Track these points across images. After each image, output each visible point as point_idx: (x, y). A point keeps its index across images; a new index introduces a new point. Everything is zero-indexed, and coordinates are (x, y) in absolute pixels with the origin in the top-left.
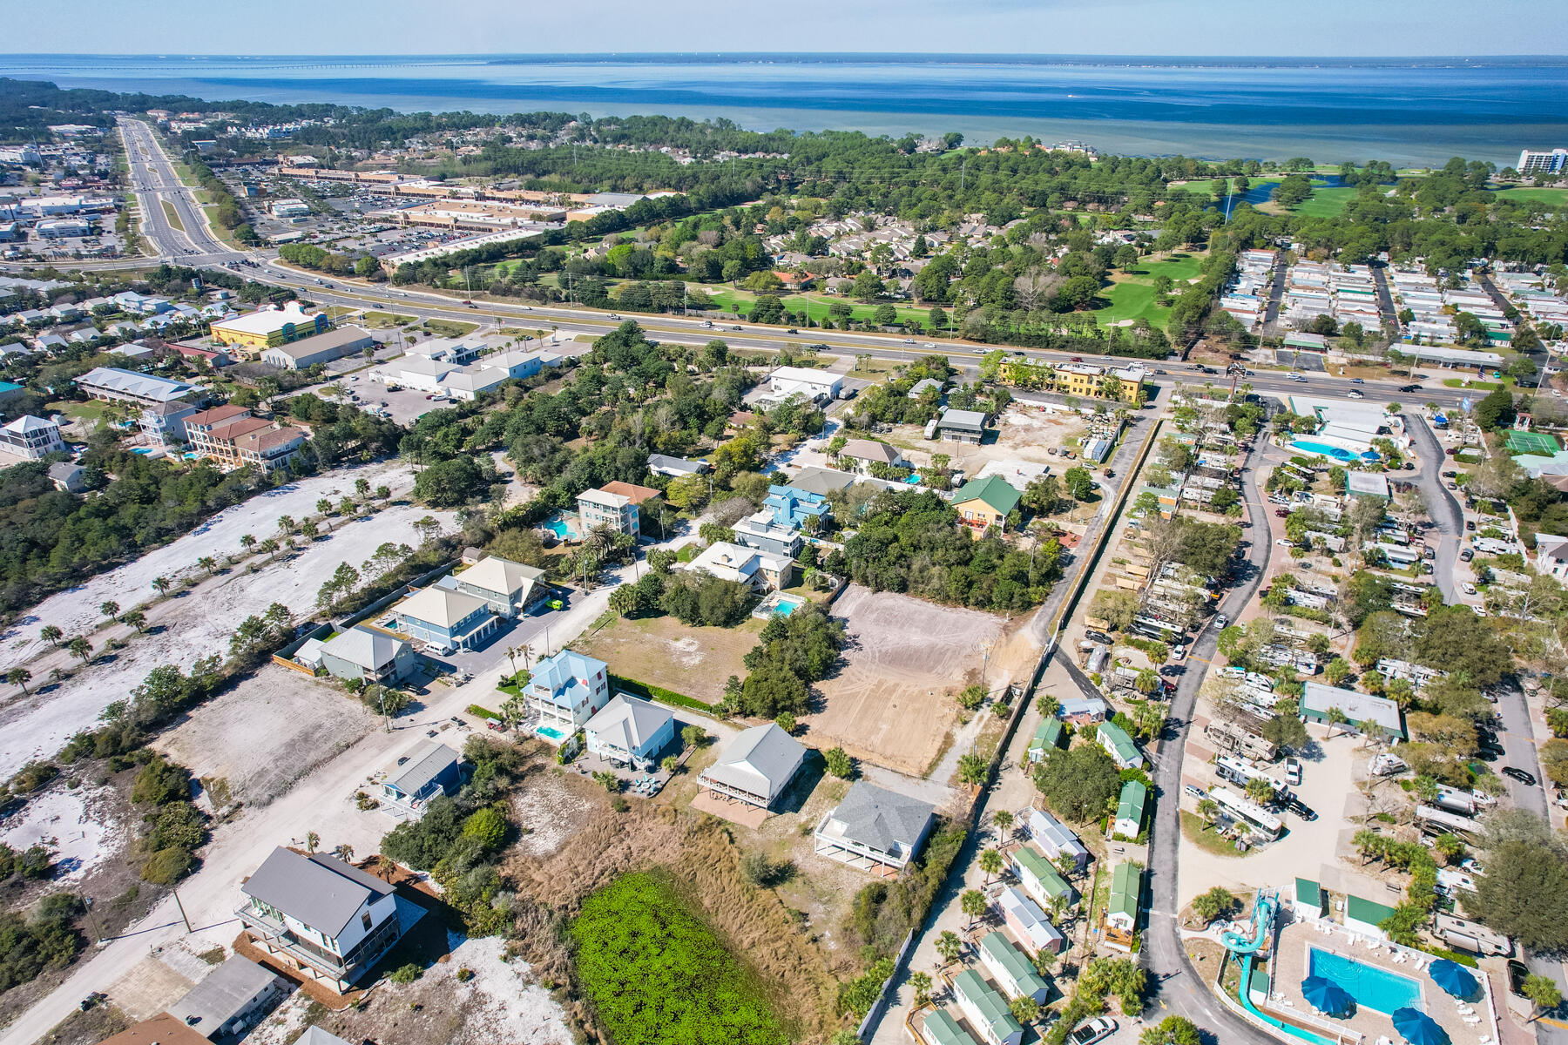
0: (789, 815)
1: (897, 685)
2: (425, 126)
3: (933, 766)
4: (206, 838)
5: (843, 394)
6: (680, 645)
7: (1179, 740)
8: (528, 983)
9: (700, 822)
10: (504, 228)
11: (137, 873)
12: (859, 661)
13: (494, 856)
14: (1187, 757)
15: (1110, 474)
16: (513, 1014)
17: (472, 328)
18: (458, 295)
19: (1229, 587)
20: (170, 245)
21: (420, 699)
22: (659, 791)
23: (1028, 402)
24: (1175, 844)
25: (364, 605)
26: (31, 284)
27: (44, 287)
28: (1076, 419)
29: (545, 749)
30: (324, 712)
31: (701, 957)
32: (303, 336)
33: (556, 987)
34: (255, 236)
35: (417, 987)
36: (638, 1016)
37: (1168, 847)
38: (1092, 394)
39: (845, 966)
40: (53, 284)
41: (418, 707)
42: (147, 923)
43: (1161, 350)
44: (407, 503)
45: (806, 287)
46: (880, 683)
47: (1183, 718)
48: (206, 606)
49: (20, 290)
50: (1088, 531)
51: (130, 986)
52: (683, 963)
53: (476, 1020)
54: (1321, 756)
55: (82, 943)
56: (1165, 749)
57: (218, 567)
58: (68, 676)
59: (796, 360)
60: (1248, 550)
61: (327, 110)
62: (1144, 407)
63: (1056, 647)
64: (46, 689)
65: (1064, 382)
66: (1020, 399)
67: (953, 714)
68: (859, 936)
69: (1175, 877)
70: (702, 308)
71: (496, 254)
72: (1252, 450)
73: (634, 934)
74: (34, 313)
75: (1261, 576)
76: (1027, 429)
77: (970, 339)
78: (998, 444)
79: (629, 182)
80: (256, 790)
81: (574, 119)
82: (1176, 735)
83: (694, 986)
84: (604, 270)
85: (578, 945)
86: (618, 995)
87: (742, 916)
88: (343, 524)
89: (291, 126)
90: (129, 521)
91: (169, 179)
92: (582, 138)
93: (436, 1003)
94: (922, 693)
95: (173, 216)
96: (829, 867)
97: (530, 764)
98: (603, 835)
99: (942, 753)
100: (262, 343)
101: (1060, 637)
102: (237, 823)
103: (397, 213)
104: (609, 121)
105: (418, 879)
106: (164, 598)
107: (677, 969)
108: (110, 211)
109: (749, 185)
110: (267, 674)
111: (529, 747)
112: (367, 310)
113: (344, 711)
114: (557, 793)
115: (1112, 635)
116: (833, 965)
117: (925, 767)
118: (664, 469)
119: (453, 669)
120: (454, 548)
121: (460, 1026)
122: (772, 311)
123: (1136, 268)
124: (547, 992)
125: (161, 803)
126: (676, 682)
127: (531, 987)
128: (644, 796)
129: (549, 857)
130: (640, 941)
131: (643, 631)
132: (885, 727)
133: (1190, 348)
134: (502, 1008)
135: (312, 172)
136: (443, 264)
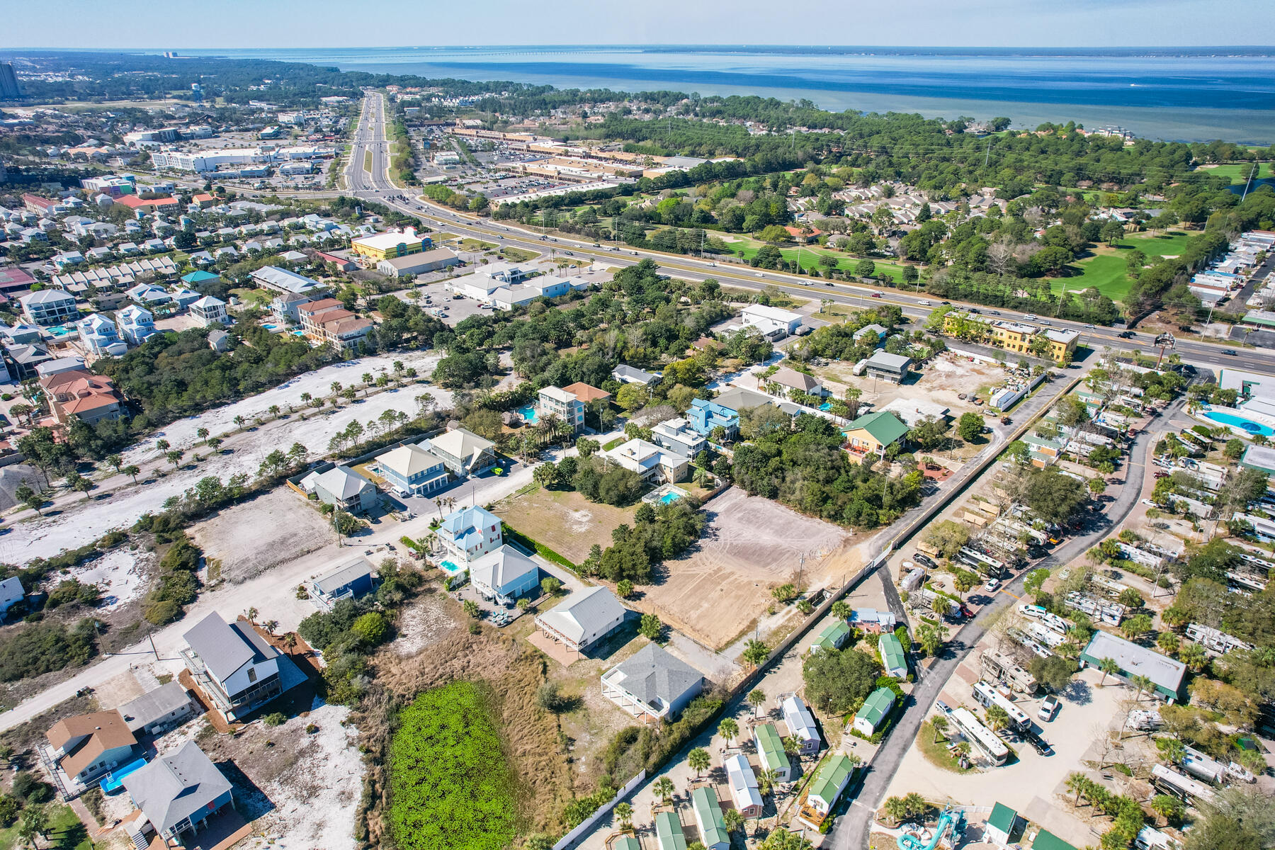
0: (597, 661)
1: (732, 573)
2: (573, 99)
3: (730, 643)
4: (194, 598)
5: (798, 331)
6: (577, 515)
7: (954, 660)
8: (351, 744)
9: (529, 652)
10: (591, 181)
11: (143, 614)
12: (711, 549)
13: (370, 648)
14: (954, 676)
15: (1007, 422)
16: (330, 764)
17: (534, 256)
18: (536, 230)
19: (1073, 534)
20: (357, 184)
21: (372, 526)
22: (508, 623)
23: (959, 352)
24: (905, 749)
25: (364, 453)
26: (257, 207)
27: (263, 209)
28: (1000, 371)
29: (441, 577)
30: (302, 525)
31: (482, 754)
32: (412, 253)
33: (368, 751)
34: (413, 178)
35: (279, 729)
36: (418, 787)
37: (897, 750)
38: (1024, 351)
39: (584, 787)
40: (273, 207)
41: (368, 532)
42: (137, 648)
43: (1108, 317)
44: (428, 382)
45: (813, 241)
46: (719, 569)
47: (968, 643)
48: (263, 440)
49: (251, 210)
50: (963, 468)
51: (110, 687)
52: (468, 756)
53: (305, 763)
54: (1088, 700)
55: (94, 653)
56: (937, 667)
57: (281, 413)
58: (164, 475)
59: (773, 299)
60: (1109, 505)
61: (505, 86)
62: (1069, 366)
63: (883, 563)
64: (148, 482)
65: (1000, 338)
66: (954, 350)
67: (767, 604)
68: (604, 766)
69: (890, 777)
70: (717, 252)
71: (577, 200)
72: (1160, 415)
73: (443, 727)
74: (251, 227)
75: (1110, 529)
76: (948, 375)
77: (934, 294)
78: (916, 386)
79: (704, 149)
80: (237, 572)
81: (687, 97)
82: (954, 655)
83: (467, 775)
84: (651, 218)
85: (400, 726)
86: (410, 768)
87: (526, 731)
88: (377, 392)
89: (475, 98)
90: (239, 375)
91: (379, 135)
92: (687, 112)
93: (285, 744)
94: (750, 583)
95: (369, 161)
96: (609, 707)
97: (427, 586)
98: (454, 649)
99: (743, 633)
100: (381, 256)
101: (891, 555)
102: (217, 593)
103: (518, 165)
104: (713, 100)
105: (312, 654)
106: (241, 430)
107: (461, 759)
108: (331, 157)
109: (800, 154)
110: (280, 493)
111: (432, 574)
112: (465, 237)
113: (316, 526)
114: (435, 610)
115: (937, 562)
116: (576, 783)
117: (723, 643)
118: (625, 377)
119: (404, 508)
120: (443, 419)
121: (292, 764)
122: (771, 259)
123: (1120, 242)
124: (361, 754)
125: (176, 569)
126: (560, 543)
127: (353, 749)
128: (495, 625)
129: (409, 657)
130: (446, 733)
131: (554, 501)
132: (706, 605)
133: (1141, 318)
134: (326, 759)
135: (473, 132)
136: (533, 207)
